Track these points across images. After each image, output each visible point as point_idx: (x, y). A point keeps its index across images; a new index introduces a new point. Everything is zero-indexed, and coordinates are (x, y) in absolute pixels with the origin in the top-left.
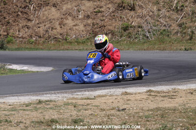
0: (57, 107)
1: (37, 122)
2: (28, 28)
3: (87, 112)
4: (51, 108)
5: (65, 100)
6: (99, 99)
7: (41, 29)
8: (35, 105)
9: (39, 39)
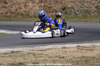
0: (23, 55)
1: (11, 64)
2: (5, 8)
3: (41, 58)
4: (19, 56)
5: (28, 51)
6: (48, 51)
7: (13, 8)
8: (10, 54)
9: (12, 15)
